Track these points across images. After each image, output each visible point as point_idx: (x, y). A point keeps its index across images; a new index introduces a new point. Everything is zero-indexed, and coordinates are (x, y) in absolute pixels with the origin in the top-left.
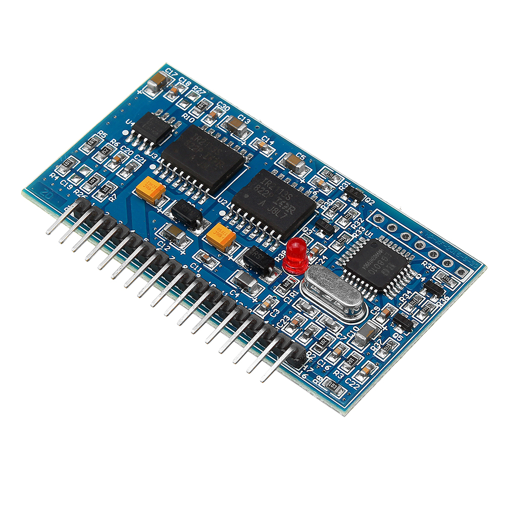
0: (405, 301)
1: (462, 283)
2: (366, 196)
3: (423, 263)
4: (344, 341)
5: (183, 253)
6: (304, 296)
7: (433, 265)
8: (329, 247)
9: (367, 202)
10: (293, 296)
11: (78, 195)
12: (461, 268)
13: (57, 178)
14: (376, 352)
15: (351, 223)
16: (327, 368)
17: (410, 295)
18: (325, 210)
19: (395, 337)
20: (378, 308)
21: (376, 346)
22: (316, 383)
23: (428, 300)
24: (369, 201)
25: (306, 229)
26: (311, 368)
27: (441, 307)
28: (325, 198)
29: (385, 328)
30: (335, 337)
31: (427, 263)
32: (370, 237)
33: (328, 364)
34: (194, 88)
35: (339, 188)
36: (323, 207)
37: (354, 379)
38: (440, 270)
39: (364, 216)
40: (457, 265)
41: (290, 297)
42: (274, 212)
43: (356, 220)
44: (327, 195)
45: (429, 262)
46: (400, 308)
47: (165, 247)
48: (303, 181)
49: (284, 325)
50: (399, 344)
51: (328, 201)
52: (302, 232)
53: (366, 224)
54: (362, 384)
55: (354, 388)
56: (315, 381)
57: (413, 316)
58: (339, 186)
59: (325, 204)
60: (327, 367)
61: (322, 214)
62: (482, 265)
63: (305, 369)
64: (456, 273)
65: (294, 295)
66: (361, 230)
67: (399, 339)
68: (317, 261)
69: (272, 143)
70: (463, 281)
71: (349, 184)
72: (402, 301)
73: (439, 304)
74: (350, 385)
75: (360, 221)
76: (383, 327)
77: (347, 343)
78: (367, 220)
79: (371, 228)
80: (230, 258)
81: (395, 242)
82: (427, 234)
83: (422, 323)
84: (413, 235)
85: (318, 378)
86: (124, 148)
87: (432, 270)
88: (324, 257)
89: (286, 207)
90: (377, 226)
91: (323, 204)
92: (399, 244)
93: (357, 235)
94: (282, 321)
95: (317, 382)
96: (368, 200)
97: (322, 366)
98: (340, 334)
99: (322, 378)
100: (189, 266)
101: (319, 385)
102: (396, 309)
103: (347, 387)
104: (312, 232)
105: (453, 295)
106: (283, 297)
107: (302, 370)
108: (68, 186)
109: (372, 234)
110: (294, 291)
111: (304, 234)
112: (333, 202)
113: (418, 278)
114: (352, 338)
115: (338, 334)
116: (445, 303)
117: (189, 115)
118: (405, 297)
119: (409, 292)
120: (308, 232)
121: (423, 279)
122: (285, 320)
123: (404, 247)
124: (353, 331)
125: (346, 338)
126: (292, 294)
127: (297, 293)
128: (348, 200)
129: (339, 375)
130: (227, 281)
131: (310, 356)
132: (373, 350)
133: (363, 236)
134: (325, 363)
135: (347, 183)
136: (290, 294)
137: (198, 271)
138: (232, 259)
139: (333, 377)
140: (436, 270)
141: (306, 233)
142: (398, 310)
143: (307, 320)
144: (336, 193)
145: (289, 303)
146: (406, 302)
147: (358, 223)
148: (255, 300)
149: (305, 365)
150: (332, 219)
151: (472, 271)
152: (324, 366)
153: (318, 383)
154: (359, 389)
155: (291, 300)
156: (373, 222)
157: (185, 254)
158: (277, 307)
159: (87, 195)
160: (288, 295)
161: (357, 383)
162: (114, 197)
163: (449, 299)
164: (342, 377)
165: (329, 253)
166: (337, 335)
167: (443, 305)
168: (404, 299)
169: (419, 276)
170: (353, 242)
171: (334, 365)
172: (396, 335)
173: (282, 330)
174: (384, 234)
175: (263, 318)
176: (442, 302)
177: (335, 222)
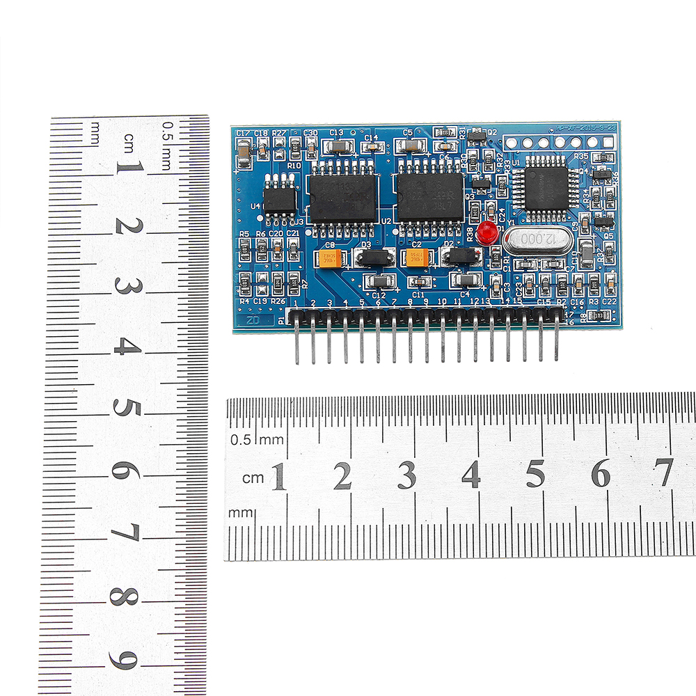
1: (616, 152)
2: (486, 130)
3: (575, 157)
4: (574, 271)
5: (398, 290)
7: (583, 152)
8: (497, 198)
9: (491, 134)
10: (507, 263)
11: (277, 303)
12: (605, 139)
13: (247, 301)
15: (495, 163)
16: (582, 303)
18: (467, 167)
19: (607, 238)
20: (575, 223)
21: (601, 256)
22: (584, 322)
24: (492, 132)
25: (467, 196)
26: (571, 312)
27: (618, 185)
28: (458, 155)
29: (594, 236)
30: (566, 272)
31: (577, 154)
33: (579, 299)
34: (273, 134)
35: (460, 138)
36: (463, 166)
39: (499, 149)
40: (600, 139)
41: (505, 265)
43: (496, 157)
44: (457, 152)
45: (578, 152)
46: (590, 210)
47: (381, 296)
48: (428, 154)
49: (522, 292)
50: (615, 242)
51: (462, 157)
52: (467, 201)
53: (506, 156)
54: (616, 296)
55: (613, 303)
56: (582, 321)
57: (605, 210)
58: (458, 137)
60: (581, 302)
61: (468, 172)
62: (618, 123)
63: (567, 317)
64: (605, 145)
66: (507, 164)
67: (611, 237)
68: (499, 217)
69: (376, 137)
70: (615, 149)
71: (464, 128)
73: (614, 184)
74: (608, 304)
75: (500, 157)
76: (592, 236)
77: (578, 270)
78: (504, 151)
79: (513, 156)
80: (435, 266)
81: (540, 154)
82: (557, 128)
83: (616, 210)
84: (548, 137)
86: (271, 234)
87: (586, 157)
88: (501, 210)
89: (444, 196)
90: (515, 151)
91: (461, 163)
92: (545, 154)
93: (508, 171)
94: (518, 289)
95: (584, 320)
96: (490, 132)
97: (577, 304)
98: (567, 267)
99: (585, 314)
100: (412, 298)
101: (588, 322)
102: (588, 213)
103: (607, 307)
104: (474, 195)
105: (617, 167)
106: (501, 269)
108: (262, 301)
109: (518, 161)
110: (505, 258)
112: (466, 155)
113: (582, 173)
114: (577, 263)
115: (565, 268)
116: (618, 179)
117: (292, 162)
118: (586, 198)
119: (585, 191)
120: (471, 197)
121: (586, 170)
122: (519, 286)
123: (550, 154)
124: (574, 257)
125: (574, 267)
126: (506, 261)
127: (509, 257)
128: (476, 144)
129: (595, 302)
130: (450, 288)
131: (561, 303)
132: (601, 261)
133: (513, 167)
135: (462, 130)
136: (504, 263)
137: (423, 297)
138: (437, 266)
139: (593, 307)
140: (589, 155)
141: (470, 200)
142: (590, 213)
143: (534, 274)
144: (462, 147)
145: (510, 271)
146: (590, 201)
147: (500, 159)
148: (484, 288)
149: (565, 313)
150: (478, 171)
151: (615, 135)
152: (579, 303)
153: (586, 321)
154: (618, 302)
155: (509, 267)
156: (510, 149)
157: (400, 290)
158: (504, 281)
159: (283, 297)
160: (504, 265)
161: (612, 298)
162: (304, 283)
164: (597, 302)
165: (502, 203)
166: (565, 269)
167: (618, 182)
168: (587, 200)
169: (581, 171)
170: (510, 179)
171: (584, 297)
172: (606, 235)
173: (524, 297)
174: (526, 154)
175: (502, 299)
176: (615, 180)
177: (484, 172)
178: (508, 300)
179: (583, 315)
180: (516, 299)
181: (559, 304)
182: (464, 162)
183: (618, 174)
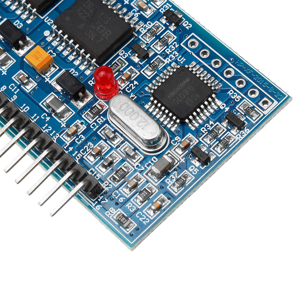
0: (205, 132)
1: (264, 115)
2: (185, 20)
3: (229, 92)
4: (141, 172)
5: (4, 73)
6: (110, 122)
7: (238, 94)
8: (141, 72)
9: (185, 25)
10: (99, 122)
12: (265, 99)
14: (170, 185)
15: (166, 47)
16: (121, 200)
17: (212, 125)
18: (143, 33)
19: (191, 170)
20: (179, 138)
21: (172, 179)
22: (108, 216)
23: (228, 132)
24: (187, 25)
25: (122, 52)
26: (106, 199)
27: (240, 140)
28: (145, 20)
29: (183, 160)
30: (134, 167)
31: (233, 92)
32: (182, 63)
33: (122, 196)
35: (160, 10)
36: (142, 30)
37: (145, 213)
38: (245, 100)
39: (179, 41)
40: (262, 95)
41: (97, 123)
42: (91, 36)
43: (171, 44)
44: (147, 17)
45: (235, 91)
46: (200, 139)
48: (127, 2)
49: (87, 152)
50: (194, 178)
51: (147, 23)
52: (118, 55)
53: (180, 49)
54: (152, 219)
55: (144, 222)
56: (108, 213)
57: (211, 149)
58: (160, 8)
59: (144, 27)
60: (121, 198)
61: (140, 37)
62: (287, 96)
63: (99, 200)
64: (260, 104)
65: (101, 121)
66: (174, 55)
67: (195, 172)
68: (128, 86)
70: (265, 113)
71: (170, 6)
72: (203, 132)
73: (238, 136)
74: (140, 219)
75: (174, 46)
76: (181, 159)
77: (144, 174)
78: (182, 44)
79: (184, 54)
80: (47, 80)
81: (205, 68)
82: (237, 61)
83: (219, 156)
84: (223, 62)
85: (111, 210)
87: (237, 99)
88: (135, 83)
89: (103, 31)
90: (190, 51)
91: (142, 27)
92: (209, 72)
93: (170, 61)
94: (86, 148)
95: (110, 214)
96: (186, 23)
97: (117, 198)
98: (139, 164)
99: (115, 210)
100: (8, 87)
101: (111, 217)
102: (196, 140)
103: (136, 220)
104: (127, 56)
105: (255, 128)
106: (90, 123)
107: (97, 200)
109: (185, 60)
110: (102, 117)
111: (120, 57)
112: (152, 25)
113: (222, 108)
114: (149, 169)
115: (137, 164)
116: (244, 136)
118: (206, 128)
119: (211, 123)
120: (124, 55)
121: (227, 109)
122: (89, 147)
123: (213, 75)
124: (152, 162)
125: (143, 169)
126: (99, 120)
127: (105, 119)
128: (167, 23)
129: (132, 208)
130: (40, 104)
131: (106, 187)
132: (168, 183)
133: (176, 61)
134: (120, 194)
135: (168, 6)
136: (97, 120)
137: (15, 93)
138: (49, 81)
139: (126, 210)
140: (241, 100)
141: (122, 56)
142: (198, 141)
143: (110, 147)
144: (156, 16)
145: (95, 130)
146: (207, 133)
147: (173, 47)
148: (64, 125)
149: (101, 196)
150: (149, 43)
151: (276, 102)
152: (119, 198)
153: (110, 216)
154: (148, 224)
155: (97, 127)
156: (187, 46)
157: (6, 74)
158: (84, 133)
160: (95, 121)
161: (147, 217)
163: (249, 131)
164: (134, 210)
165: (141, 78)
166: (135, 165)
167: (242, 138)
168: (205, 130)
169: (223, 106)
170: (165, 68)
171: (128, 197)
172: (192, 168)
173: (84, 157)
174: (196, 60)
175: (68, 144)
176: (242, 135)
177: (151, 46)
178: (71, 149)
179: (112, 209)
180: (77, 154)
181: (103, 185)
182: (145, 28)
183: (248, 133)
